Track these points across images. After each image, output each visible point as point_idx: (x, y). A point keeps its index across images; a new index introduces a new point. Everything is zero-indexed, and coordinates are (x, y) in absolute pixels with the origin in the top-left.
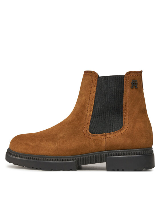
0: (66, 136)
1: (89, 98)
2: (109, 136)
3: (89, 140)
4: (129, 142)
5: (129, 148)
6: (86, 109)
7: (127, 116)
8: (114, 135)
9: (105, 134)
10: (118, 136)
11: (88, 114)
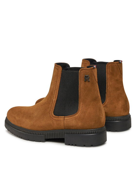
0: (38, 116)
1: (55, 87)
2: (66, 118)
3: (53, 120)
4: (80, 124)
5: (81, 129)
6: (53, 96)
7: (82, 103)
8: (70, 118)
9: (63, 117)
10: (72, 119)
11: (54, 100)
